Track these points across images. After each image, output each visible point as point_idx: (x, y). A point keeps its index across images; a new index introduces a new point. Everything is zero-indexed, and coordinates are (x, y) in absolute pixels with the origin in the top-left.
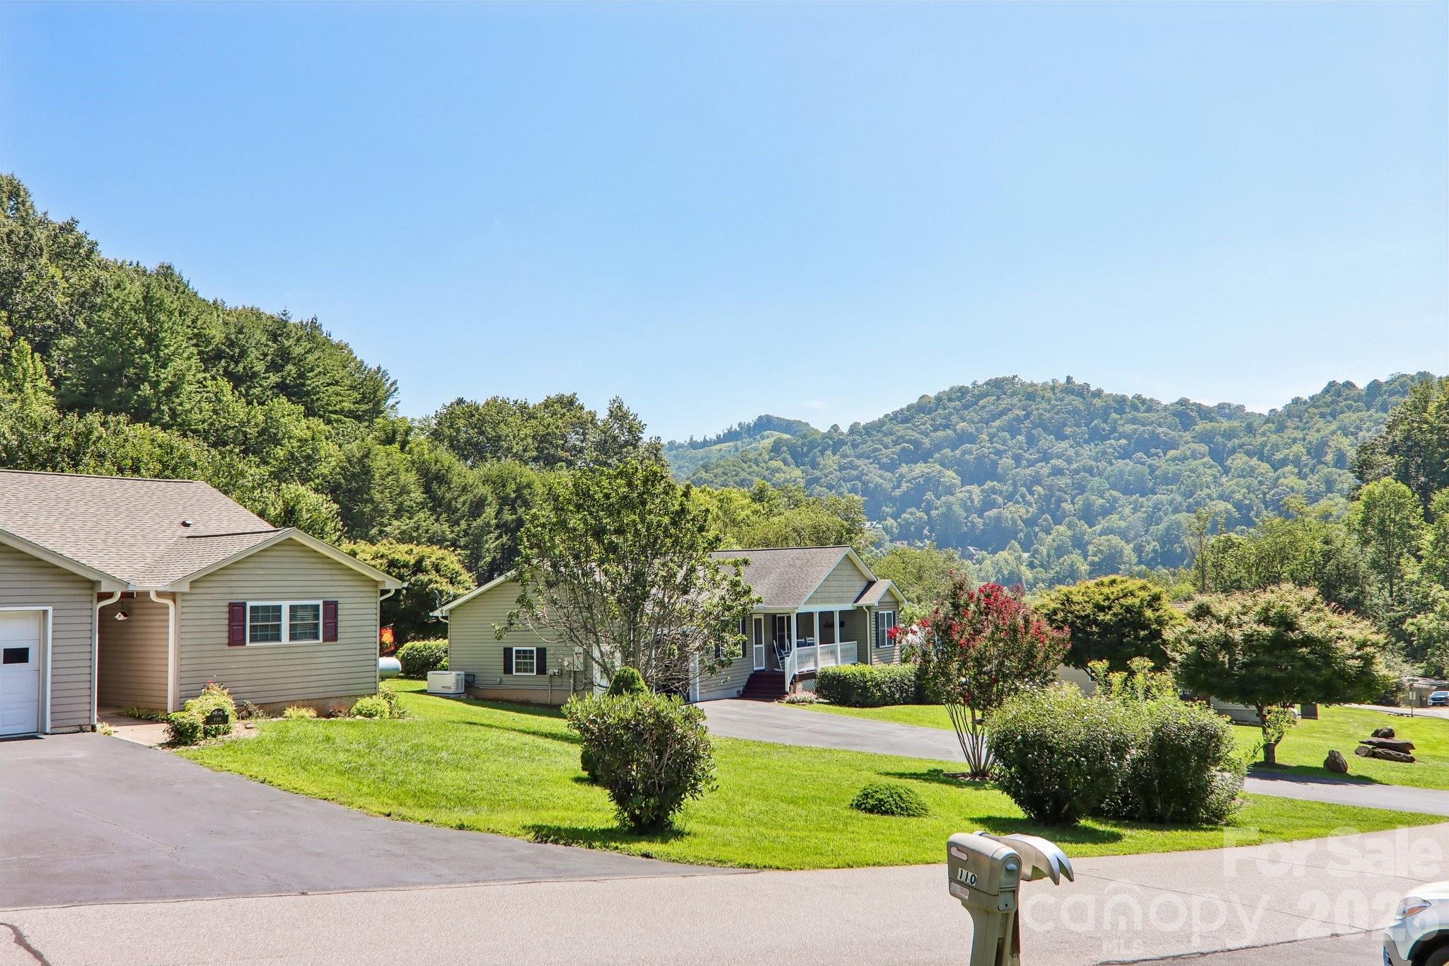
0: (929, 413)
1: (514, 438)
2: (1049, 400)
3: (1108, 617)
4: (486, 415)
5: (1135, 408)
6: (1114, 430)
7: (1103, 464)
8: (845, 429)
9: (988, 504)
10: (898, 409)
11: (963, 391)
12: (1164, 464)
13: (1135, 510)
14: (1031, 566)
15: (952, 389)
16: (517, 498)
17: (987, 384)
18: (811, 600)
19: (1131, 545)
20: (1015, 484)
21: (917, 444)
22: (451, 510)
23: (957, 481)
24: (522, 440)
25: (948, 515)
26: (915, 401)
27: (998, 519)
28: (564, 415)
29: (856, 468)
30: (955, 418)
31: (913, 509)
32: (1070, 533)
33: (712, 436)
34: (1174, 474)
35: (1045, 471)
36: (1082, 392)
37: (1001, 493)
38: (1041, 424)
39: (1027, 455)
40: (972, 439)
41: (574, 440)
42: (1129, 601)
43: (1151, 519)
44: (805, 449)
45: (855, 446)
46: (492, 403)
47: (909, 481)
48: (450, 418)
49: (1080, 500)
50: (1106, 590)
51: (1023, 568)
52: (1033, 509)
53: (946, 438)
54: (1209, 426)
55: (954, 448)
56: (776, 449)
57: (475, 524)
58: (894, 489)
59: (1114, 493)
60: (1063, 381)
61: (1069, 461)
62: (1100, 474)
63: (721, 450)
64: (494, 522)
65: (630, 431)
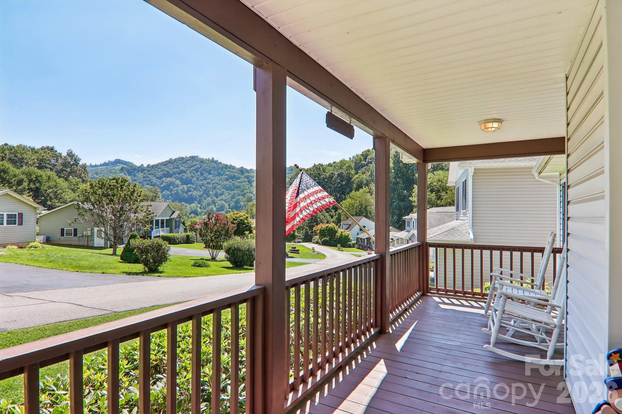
0: (172, 164)
1: (29, 159)
2: (207, 164)
3: (236, 222)
4: (17, 150)
5: (230, 168)
6: (224, 173)
7: (221, 182)
8: (145, 166)
9: (189, 191)
10: (162, 161)
11: (183, 158)
12: (236, 183)
13: (229, 195)
14: (200, 208)
15: (179, 157)
16: (36, 180)
17: (190, 157)
18: (159, 216)
19: (227, 204)
20: (197, 186)
21: (168, 172)
22: (9, 183)
23: (180, 183)
24: (32, 160)
25: (177, 193)
26: (168, 160)
27: (191, 195)
28: (49, 153)
29: (149, 178)
30: (180, 166)
31: (166, 191)
32: (211, 200)
33: (98, 164)
34: (239, 186)
35: (205, 182)
36: (216, 162)
37: (192, 188)
38: (205, 170)
39: (200, 178)
40: (185, 172)
41: (53, 161)
42: (241, 218)
43: (233, 197)
44: (132, 170)
45: (148, 171)
46: (19, 146)
47: (165, 183)
48: (2, 150)
49: (214, 191)
50: (236, 215)
51: (198, 209)
52: (201, 193)
53: (177, 171)
54: (248, 174)
55: (179, 174)
56: (122, 170)
57: (19, 188)
58: (160, 185)
59: (224, 190)
60: (211, 159)
61: (212, 180)
62: (220, 185)
63: (101, 168)
64: (27, 188)
65: (75, 160)
